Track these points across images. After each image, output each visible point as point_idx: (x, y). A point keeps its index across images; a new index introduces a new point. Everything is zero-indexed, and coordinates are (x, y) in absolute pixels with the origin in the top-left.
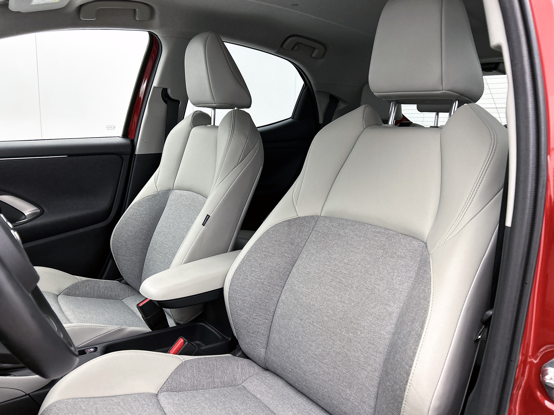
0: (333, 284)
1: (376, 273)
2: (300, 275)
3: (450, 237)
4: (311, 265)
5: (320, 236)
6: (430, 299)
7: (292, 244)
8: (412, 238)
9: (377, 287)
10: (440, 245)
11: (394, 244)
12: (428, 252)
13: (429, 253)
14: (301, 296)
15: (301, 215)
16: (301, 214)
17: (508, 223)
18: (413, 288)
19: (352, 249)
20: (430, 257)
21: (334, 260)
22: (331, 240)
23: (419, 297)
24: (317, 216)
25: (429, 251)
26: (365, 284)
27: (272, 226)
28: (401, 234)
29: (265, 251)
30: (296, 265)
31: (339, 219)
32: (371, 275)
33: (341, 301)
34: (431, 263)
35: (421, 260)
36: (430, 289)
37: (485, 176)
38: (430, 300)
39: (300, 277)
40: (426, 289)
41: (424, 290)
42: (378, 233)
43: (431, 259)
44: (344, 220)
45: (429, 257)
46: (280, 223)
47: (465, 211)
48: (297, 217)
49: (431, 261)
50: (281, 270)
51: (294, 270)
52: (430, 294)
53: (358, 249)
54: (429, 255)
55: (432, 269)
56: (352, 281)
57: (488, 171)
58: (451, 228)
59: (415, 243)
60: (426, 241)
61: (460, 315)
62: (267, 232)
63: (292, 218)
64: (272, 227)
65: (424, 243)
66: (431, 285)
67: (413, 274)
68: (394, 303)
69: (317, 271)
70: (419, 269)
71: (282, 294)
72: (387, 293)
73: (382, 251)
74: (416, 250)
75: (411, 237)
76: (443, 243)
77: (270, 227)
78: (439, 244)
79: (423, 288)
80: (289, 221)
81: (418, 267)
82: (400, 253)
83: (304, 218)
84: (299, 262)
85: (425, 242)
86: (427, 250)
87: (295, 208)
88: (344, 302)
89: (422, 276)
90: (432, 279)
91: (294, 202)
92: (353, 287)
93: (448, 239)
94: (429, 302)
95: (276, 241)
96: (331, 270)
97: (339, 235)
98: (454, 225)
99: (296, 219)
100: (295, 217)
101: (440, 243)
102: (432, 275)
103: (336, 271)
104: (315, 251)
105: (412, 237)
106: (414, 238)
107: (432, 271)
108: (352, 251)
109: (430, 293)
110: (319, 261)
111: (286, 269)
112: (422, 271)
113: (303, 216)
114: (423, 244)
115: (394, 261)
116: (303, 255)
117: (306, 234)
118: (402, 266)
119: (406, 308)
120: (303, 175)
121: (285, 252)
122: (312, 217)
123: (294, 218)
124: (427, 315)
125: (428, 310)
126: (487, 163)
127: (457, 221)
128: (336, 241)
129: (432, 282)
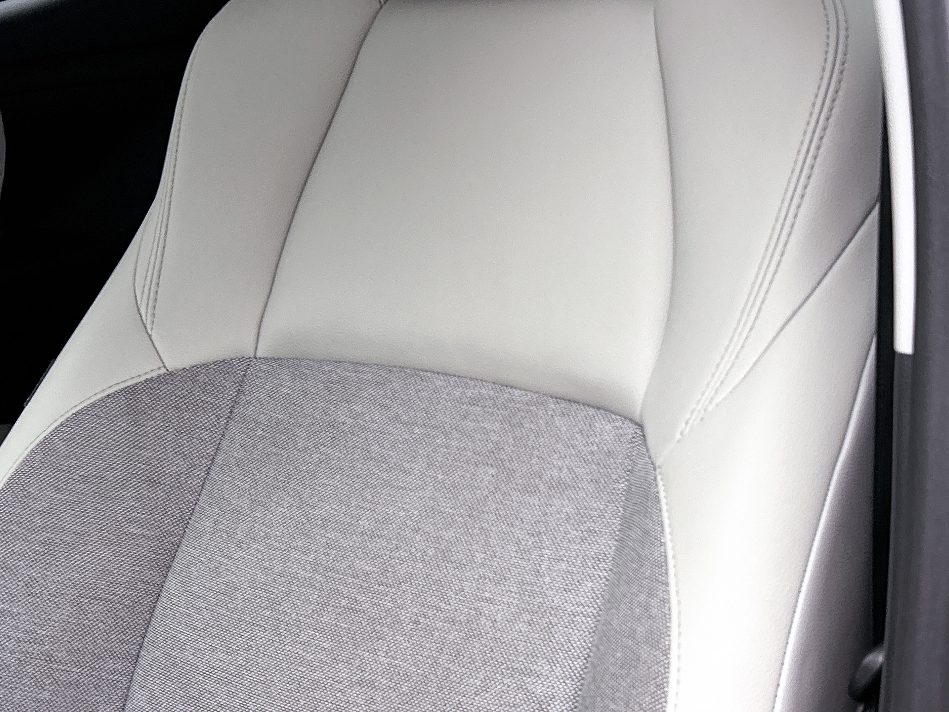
0: (325, 619)
1: (479, 557)
2: (200, 604)
3: (718, 399)
4: (236, 556)
5: (262, 437)
6: (670, 641)
7: (152, 483)
8: (592, 411)
9: (486, 608)
10: (688, 429)
11: (532, 438)
12: (650, 458)
13: (652, 463)
14: (210, 686)
15: (173, 363)
16: (175, 361)
17: (904, 343)
18: (611, 602)
19: (385, 475)
20: (659, 477)
21: (323, 526)
22: (305, 449)
23: (632, 634)
24: (241, 359)
25: (653, 455)
26: (443, 605)
27: (63, 419)
28: (551, 397)
29: (44, 528)
30: (177, 565)
31: (328, 362)
32: (461, 566)
33: (360, 683)
34: (663, 501)
35: (629, 487)
36: (665, 601)
37: (816, 169)
38: (669, 645)
39: (199, 610)
40: (654, 601)
41: (647, 608)
42: (473, 402)
43: (660, 483)
44: (346, 365)
45: (655, 478)
46: (93, 405)
47: (762, 294)
48: (163, 371)
49: (662, 494)
50: (120, 591)
51: (172, 585)
52: (670, 619)
53: (407, 473)
54: (655, 470)
55: (666, 522)
56: (393, 601)
57: (825, 140)
58: (718, 365)
59: (605, 427)
60: (641, 416)
61: (778, 685)
62: (46, 446)
63: (143, 379)
64: (62, 425)
65: (637, 424)
66: (667, 584)
67: (606, 545)
68: (552, 663)
69: (261, 577)
70: (627, 523)
71: (135, 687)
72: (524, 628)
73: (493, 471)
74: (609, 454)
75: (588, 406)
76: (698, 421)
77: (53, 427)
78: (684, 425)
79: (642, 598)
80: (130, 392)
81: (623, 518)
82: (555, 473)
83: (192, 373)
84: (188, 551)
85: (638, 421)
86: (648, 450)
87: (150, 336)
88: (372, 684)
89: (639, 555)
90: (671, 562)
91: (143, 312)
92: (399, 622)
93: (713, 406)
94: (666, 653)
95: (84, 479)
96: (315, 564)
97: (332, 425)
98: (730, 349)
99: (159, 380)
100: (154, 374)
101: (687, 423)
102: (669, 545)
103: (332, 570)
104: (245, 503)
105: (593, 407)
106: (598, 408)
107: (667, 530)
108: (387, 484)
109: (670, 615)
110: (267, 536)
111: (140, 585)
112: (635, 533)
113: (187, 365)
114: (630, 429)
115: (537, 502)
116: (203, 524)
117: (205, 435)
118: (568, 519)
119: (594, 680)
120: (167, 201)
121: (130, 521)
122: (223, 366)
123: (149, 376)
124: (666, 702)
125: (668, 682)
126: (820, 113)
127: (737, 335)
128: (322, 449)
129: (672, 572)
